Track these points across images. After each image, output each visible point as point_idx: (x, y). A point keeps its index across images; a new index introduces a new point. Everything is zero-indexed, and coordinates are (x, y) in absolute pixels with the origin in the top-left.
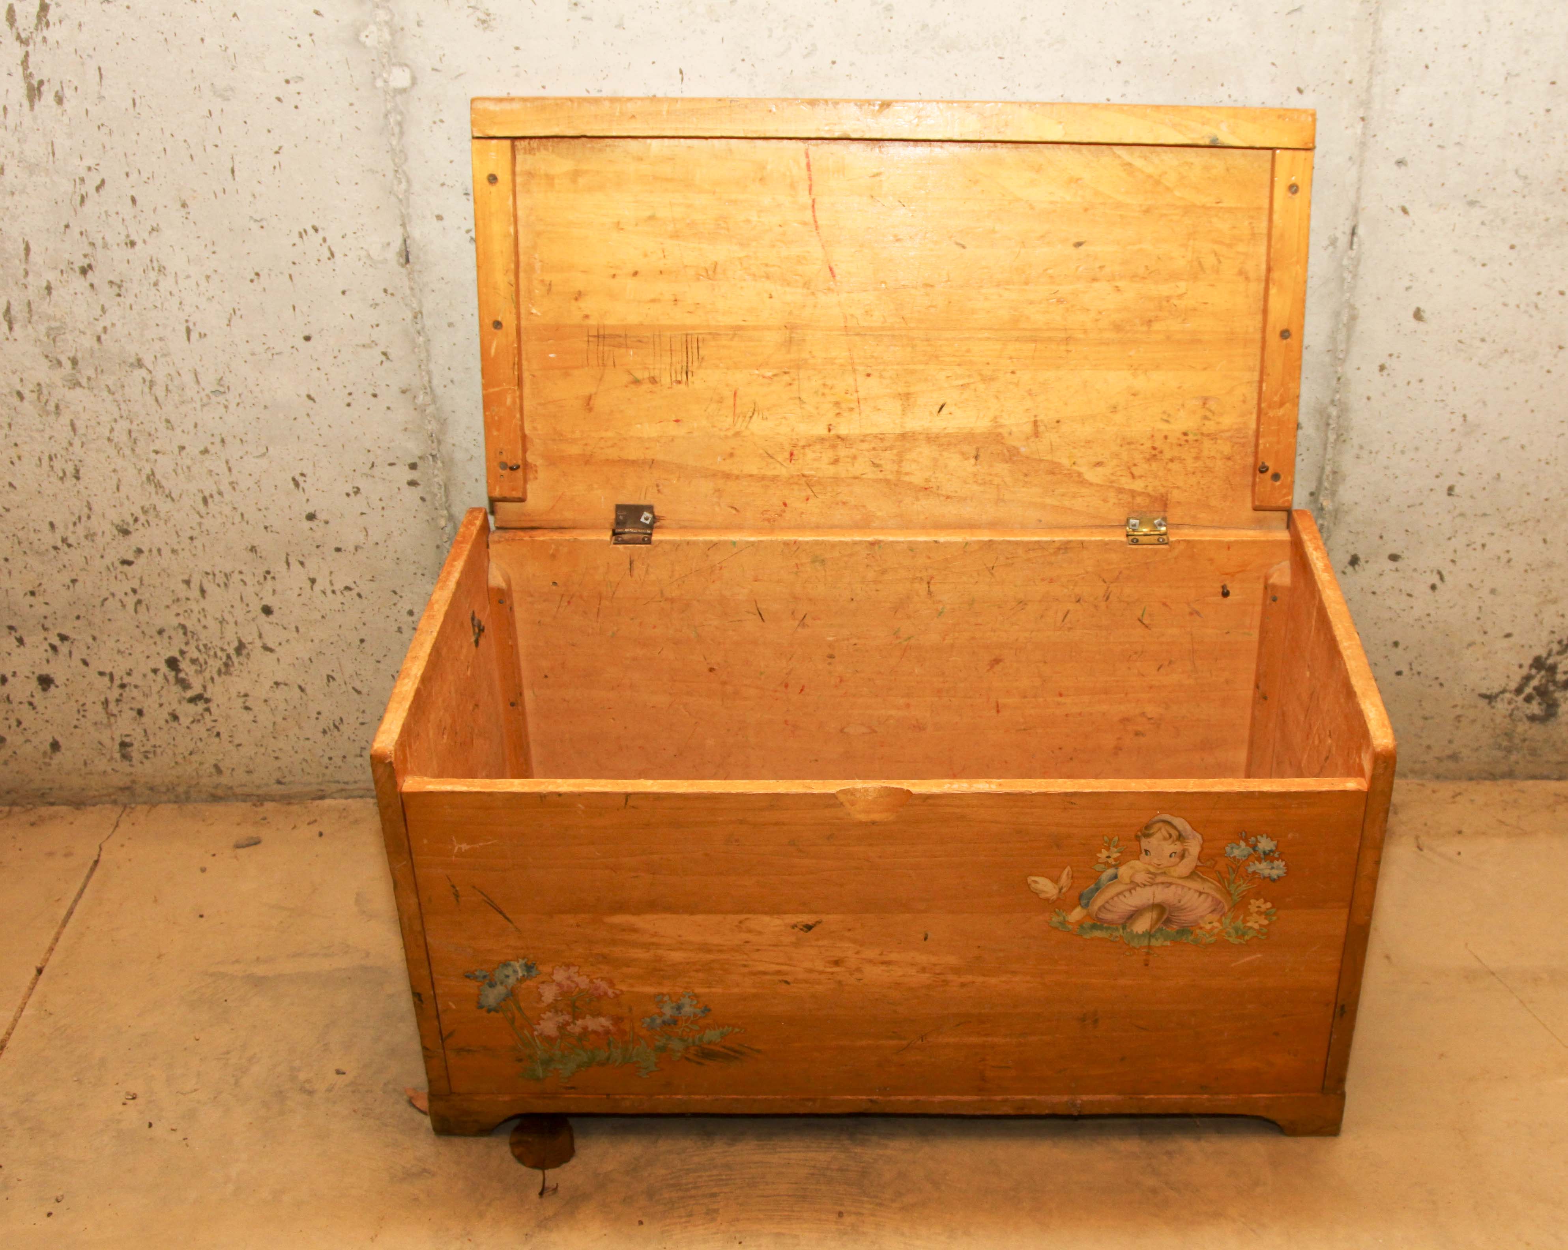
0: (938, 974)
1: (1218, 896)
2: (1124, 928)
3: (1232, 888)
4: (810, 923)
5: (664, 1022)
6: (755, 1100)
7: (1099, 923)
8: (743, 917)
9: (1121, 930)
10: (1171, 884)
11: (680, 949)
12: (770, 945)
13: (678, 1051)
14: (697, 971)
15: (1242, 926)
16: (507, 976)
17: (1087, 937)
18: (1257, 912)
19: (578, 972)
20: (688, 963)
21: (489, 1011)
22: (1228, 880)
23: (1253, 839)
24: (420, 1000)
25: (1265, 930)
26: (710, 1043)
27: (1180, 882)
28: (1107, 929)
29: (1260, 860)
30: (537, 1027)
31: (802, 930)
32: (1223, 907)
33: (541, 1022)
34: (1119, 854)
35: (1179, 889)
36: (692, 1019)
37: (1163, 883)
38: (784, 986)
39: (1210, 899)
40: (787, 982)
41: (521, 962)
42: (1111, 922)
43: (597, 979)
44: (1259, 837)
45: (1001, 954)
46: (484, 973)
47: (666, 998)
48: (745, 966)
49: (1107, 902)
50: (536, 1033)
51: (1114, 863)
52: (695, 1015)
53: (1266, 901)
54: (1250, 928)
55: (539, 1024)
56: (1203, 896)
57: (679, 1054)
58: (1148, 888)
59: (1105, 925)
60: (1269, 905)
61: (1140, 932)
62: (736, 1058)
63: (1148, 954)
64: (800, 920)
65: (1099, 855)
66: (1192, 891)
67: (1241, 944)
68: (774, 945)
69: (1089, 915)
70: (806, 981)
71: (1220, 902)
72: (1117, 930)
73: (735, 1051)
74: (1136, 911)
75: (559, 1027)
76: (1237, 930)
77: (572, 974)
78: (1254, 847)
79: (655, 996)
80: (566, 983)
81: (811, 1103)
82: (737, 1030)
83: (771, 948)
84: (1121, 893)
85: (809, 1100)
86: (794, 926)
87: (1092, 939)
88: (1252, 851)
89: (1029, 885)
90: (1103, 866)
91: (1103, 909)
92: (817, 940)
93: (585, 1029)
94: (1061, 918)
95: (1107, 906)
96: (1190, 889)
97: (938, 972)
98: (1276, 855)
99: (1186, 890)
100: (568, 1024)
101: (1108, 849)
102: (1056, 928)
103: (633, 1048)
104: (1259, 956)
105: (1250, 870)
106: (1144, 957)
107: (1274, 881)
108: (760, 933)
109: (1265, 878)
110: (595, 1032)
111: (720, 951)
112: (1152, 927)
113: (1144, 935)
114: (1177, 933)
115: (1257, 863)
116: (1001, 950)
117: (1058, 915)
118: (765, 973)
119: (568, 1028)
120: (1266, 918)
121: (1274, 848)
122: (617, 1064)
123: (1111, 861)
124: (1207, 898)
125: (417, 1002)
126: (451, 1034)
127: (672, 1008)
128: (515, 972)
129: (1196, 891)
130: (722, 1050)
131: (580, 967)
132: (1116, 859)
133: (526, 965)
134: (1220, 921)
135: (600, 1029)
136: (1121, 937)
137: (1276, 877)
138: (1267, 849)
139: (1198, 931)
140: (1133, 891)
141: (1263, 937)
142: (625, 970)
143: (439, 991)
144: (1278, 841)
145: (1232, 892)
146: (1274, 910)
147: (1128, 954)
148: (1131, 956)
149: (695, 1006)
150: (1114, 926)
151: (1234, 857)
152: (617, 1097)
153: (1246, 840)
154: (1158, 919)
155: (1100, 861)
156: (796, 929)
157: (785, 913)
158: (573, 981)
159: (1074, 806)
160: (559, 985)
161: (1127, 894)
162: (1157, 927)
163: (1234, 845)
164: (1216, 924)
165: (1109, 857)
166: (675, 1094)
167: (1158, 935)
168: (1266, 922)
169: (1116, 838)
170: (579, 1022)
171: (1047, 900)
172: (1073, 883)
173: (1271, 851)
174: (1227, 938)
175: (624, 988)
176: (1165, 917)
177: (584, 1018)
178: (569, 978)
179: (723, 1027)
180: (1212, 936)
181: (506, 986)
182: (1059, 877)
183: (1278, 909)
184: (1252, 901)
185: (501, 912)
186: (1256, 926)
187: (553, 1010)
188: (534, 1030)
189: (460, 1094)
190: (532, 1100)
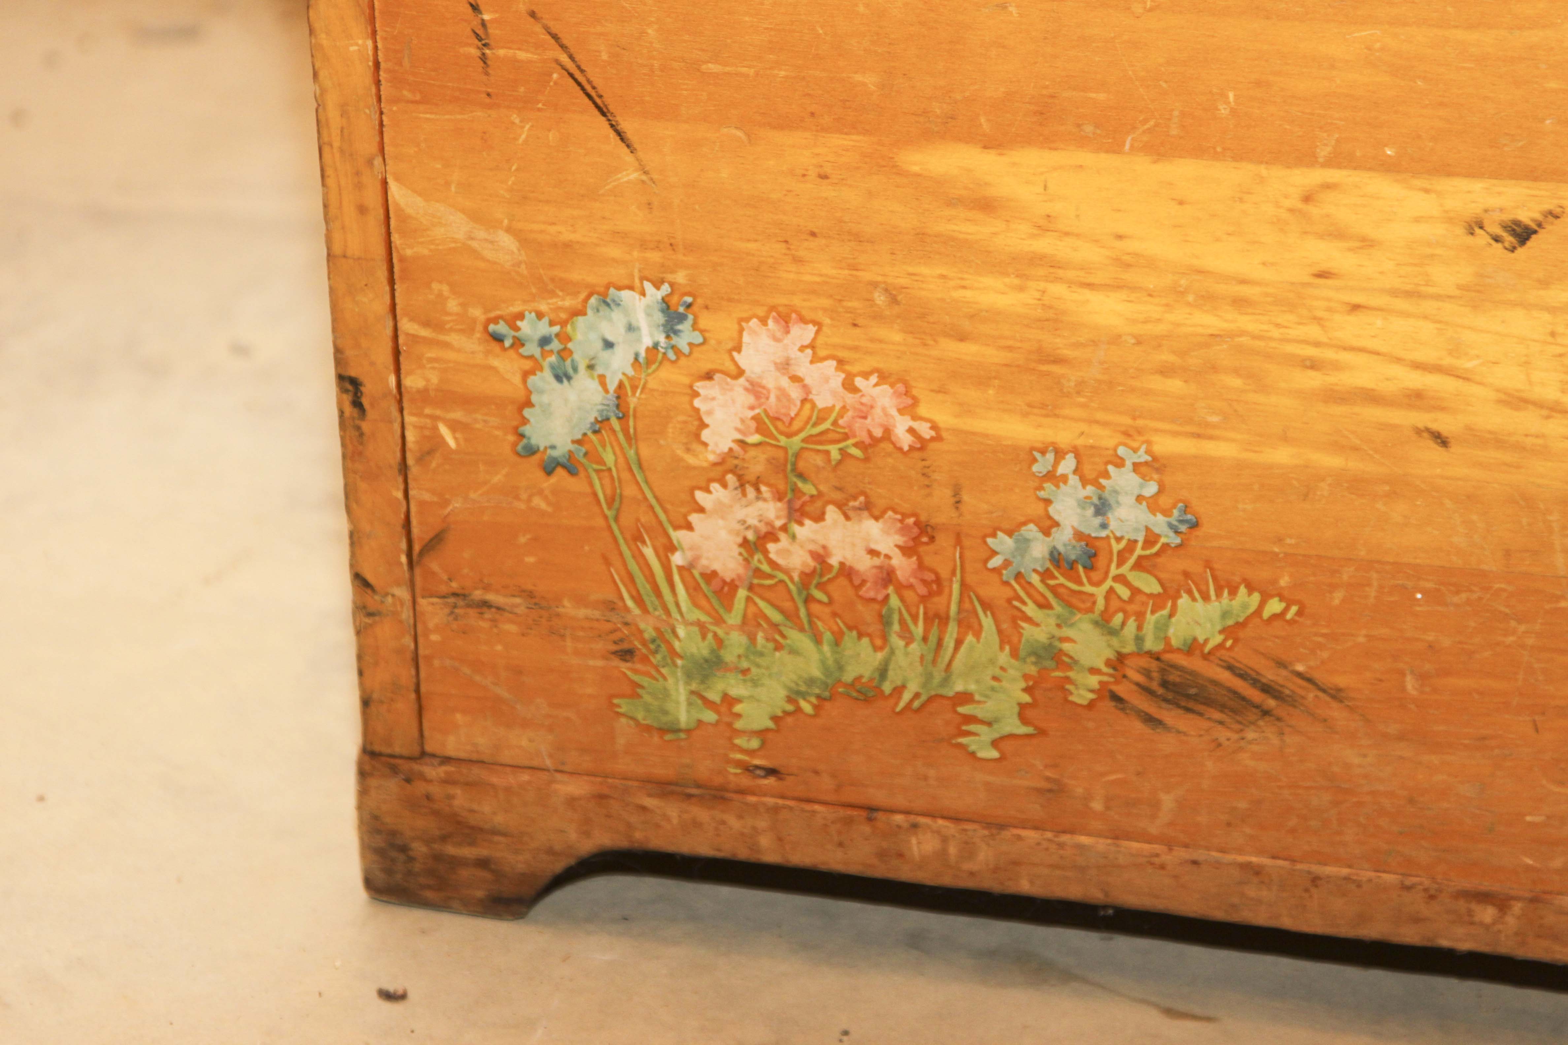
4: (1526, 216)
5: (1056, 558)
6: (1315, 880)
8: (1316, 176)
11: (1117, 286)
12: (1394, 293)
13: (1093, 671)
14: (1165, 371)
16: (609, 345)
19: (812, 346)
20: (1139, 341)
21: (550, 467)
24: (357, 404)
26: (1193, 647)
30: (677, 536)
31: (1497, 239)
33: (694, 518)
36: (1139, 551)
38: (1435, 453)
40: (1442, 440)
41: (654, 295)
43: (866, 375)
46: (543, 328)
47: (1067, 465)
48: (1313, 365)
50: (677, 559)
52: (1151, 539)
55: (689, 527)
57: (1093, 681)
62: (1266, 713)
64: (1494, 202)
68: (1409, 294)
70: (1498, 441)
73: (1267, 689)
75: (745, 543)
77: (794, 353)
79: (1031, 454)
80: (773, 381)
81: (1487, 914)
82: (1274, 606)
83: (1401, 304)
85: (1484, 897)
86: (1475, 225)
92: (1544, 284)
93: (820, 557)
100: (771, 536)
103: (959, 643)
108: (1367, 243)
110: (846, 571)
111: (1240, 303)
118: (1371, 397)
119: (771, 547)
122: (907, 696)
125: (348, 410)
126: (436, 541)
127: (1083, 503)
128: (631, 328)
130: (1225, 676)
131: (819, 324)
133: (666, 305)
135: (864, 564)
142: (952, 348)
143: (412, 382)
149: (1153, 505)
152: (899, 818)
156: (1481, 239)
157: (1446, 170)
158: (795, 379)
160: (756, 389)
166: (1072, 831)
170: (806, 531)
175: (945, 418)
177: (819, 518)
178: (784, 366)
179: (1233, 592)
181: (602, 380)
185: (603, 111)
187: (730, 478)
188: (671, 547)
189: (447, 760)
190: (650, 802)
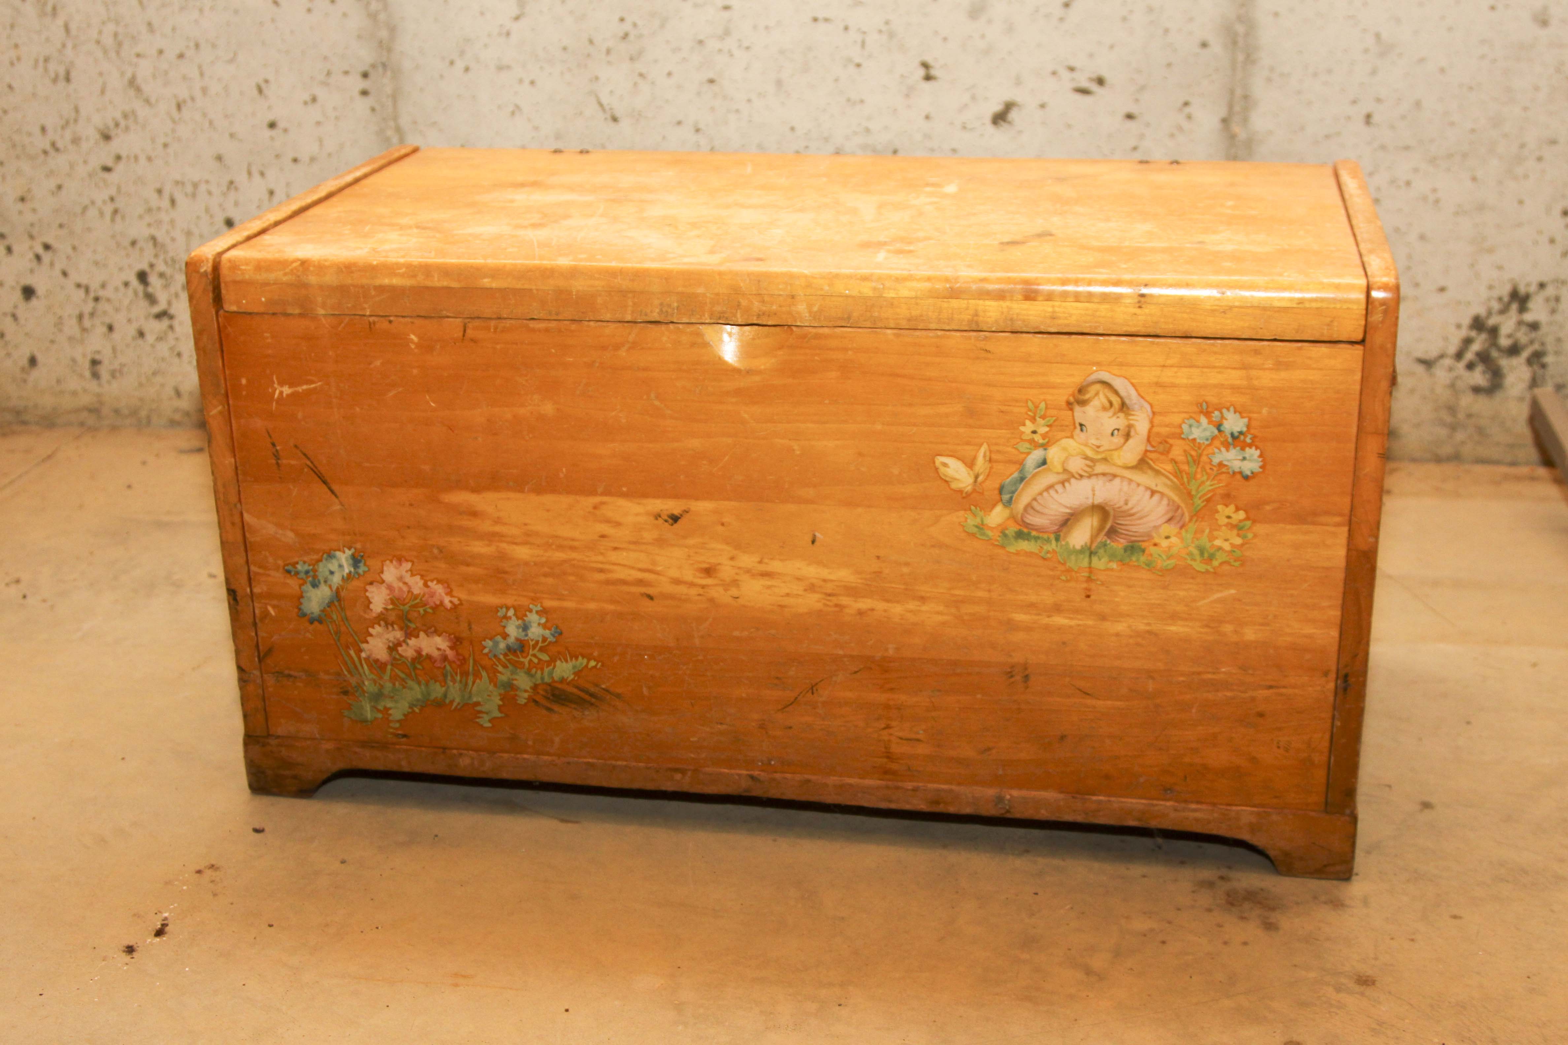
0: (830, 595)
1: (1176, 498)
2: (1057, 539)
3: (1193, 486)
4: (676, 512)
5: (509, 648)
6: (614, 767)
7: (1025, 530)
8: (597, 499)
9: (1054, 542)
10: (1115, 476)
11: (525, 543)
12: (630, 543)
13: (526, 691)
14: (546, 575)
15: (1208, 545)
16: (332, 573)
17: (1012, 549)
18: (1226, 525)
19: (411, 570)
20: (536, 564)
21: (311, 622)
22: (1188, 474)
23: (1217, 413)
24: (235, 599)
25: (1238, 553)
26: (563, 680)
27: (1127, 474)
28: (1036, 538)
29: (1227, 446)
30: (364, 646)
31: (666, 521)
32: (1183, 515)
33: (369, 639)
34: (1047, 429)
35: (1125, 483)
36: (540, 644)
37: (1104, 474)
38: (648, 602)
39: (1165, 502)
40: (651, 598)
41: (349, 553)
42: (1040, 530)
43: (432, 581)
44: (1224, 411)
45: (905, 570)
46: (306, 567)
47: (511, 613)
48: (601, 571)
49: (1035, 499)
50: (363, 655)
51: (1041, 441)
52: (544, 639)
53: (1238, 509)
54: (1220, 549)
55: (367, 642)
56: (1156, 497)
57: (526, 695)
58: (1085, 482)
59: (1034, 533)
60: (1242, 515)
61: (1078, 547)
62: (592, 704)
63: (1089, 579)
64: (664, 507)
65: (1022, 428)
66: (1141, 489)
67: (1207, 572)
68: (635, 543)
69: (1013, 517)
70: (671, 597)
71: (1178, 507)
72: (1048, 541)
73: (592, 695)
74: (1072, 515)
75: (389, 648)
76: (1202, 551)
77: (404, 573)
78: (1219, 427)
79: (496, 609)
80: (397, 584)
81: (678, 776)
82: (592, 663)
83: (632, 547)
84: (1051, 487)
85: (676, 770)
86: (658, 516)
87: (1018, 553)
88: (1216, 432)
89: (937, 469)
90: (1027, 445)
91: (1031, 511)
92: (685, 537)
93: (419, 652)
94: (978, 520)
95: (1035, 504)
96: (1138, 485)
97: (829, 591)
98: (1248, 440)
99: (1133, 486)
100: (399, 644)
101: (1033, 420)
102: (973, 535)
103: (474, 683)
104: (1233, 591)
105: (1216, 461)
106: (1084, 585)
107: (1246, 478)
108: (618, 524)
109: (1234, 473)
110: (429, 657)
111: (573, 548)
112: (1093, 538)
113: (1081, 551)
114: (1125, 550)
115: (1223, 449)
116: (907, 564)
117: (975, 515)
118: (624, 582)
119: (400, 649)
120: (1238, 535)
121: (1245, 429)
122: (455, 704)
123: (1037, 438)
124: (1161, 499)
125: (232, 602)
126: (270, 651)
127: (518, 627)
128: (341, 566)
129: (1147, 488)
130: (575, 691)
131: (413, 562)
132: (1044, 436)
133: (353, 557)
134: (1178, 535)
135: (436, 654)
136: (1054, 551)
137: (1249, 473)
138: (1236, 429)
139: (1153, 549)
140: (1067, 484)
141: (1237, 564)
142: (464, 569)
143: (257, 590)
144: (1250, 419)
145: (1193, 493)
146: (1248, 523)
147: (1063, 578)
148: (1068, 581)
149: (545, 626)
150: (1045, 536)
151: (1194, 440)
152: (455, 751)
153: (1208, 414)
154: (1100, 529)
155: (1024, 437)
156: (660, 521)
157: (645, 495)
158: (405, 583)
159: (989, 355)
160: (390, 588)
161: (1059, 487)
162: (1099, 540)
163: (1192, 421)
164: (1174, 540)
165: (1034, 432)
166: (520, 753)
167: (1101, 551)
168: (1238, 541)
169: (1043, 405)
170: (412, 642)
171: (960, 491)
172: (991, 468)
173: (1241, 433)
174: (1189, 562)
175: (464, 596)
176: (1108, 526)
177: (417, 636)
178: (400, 579)
179: (577, 658)
180: (1169, 558)
181: (330, 587)
183: (1254, 521)
184: (1220, 507)
185: (325, 482)
186: (1227, 546)
187: (382, 623)
188: (361, 650)
189: (278, 737)
190: (358, 750)
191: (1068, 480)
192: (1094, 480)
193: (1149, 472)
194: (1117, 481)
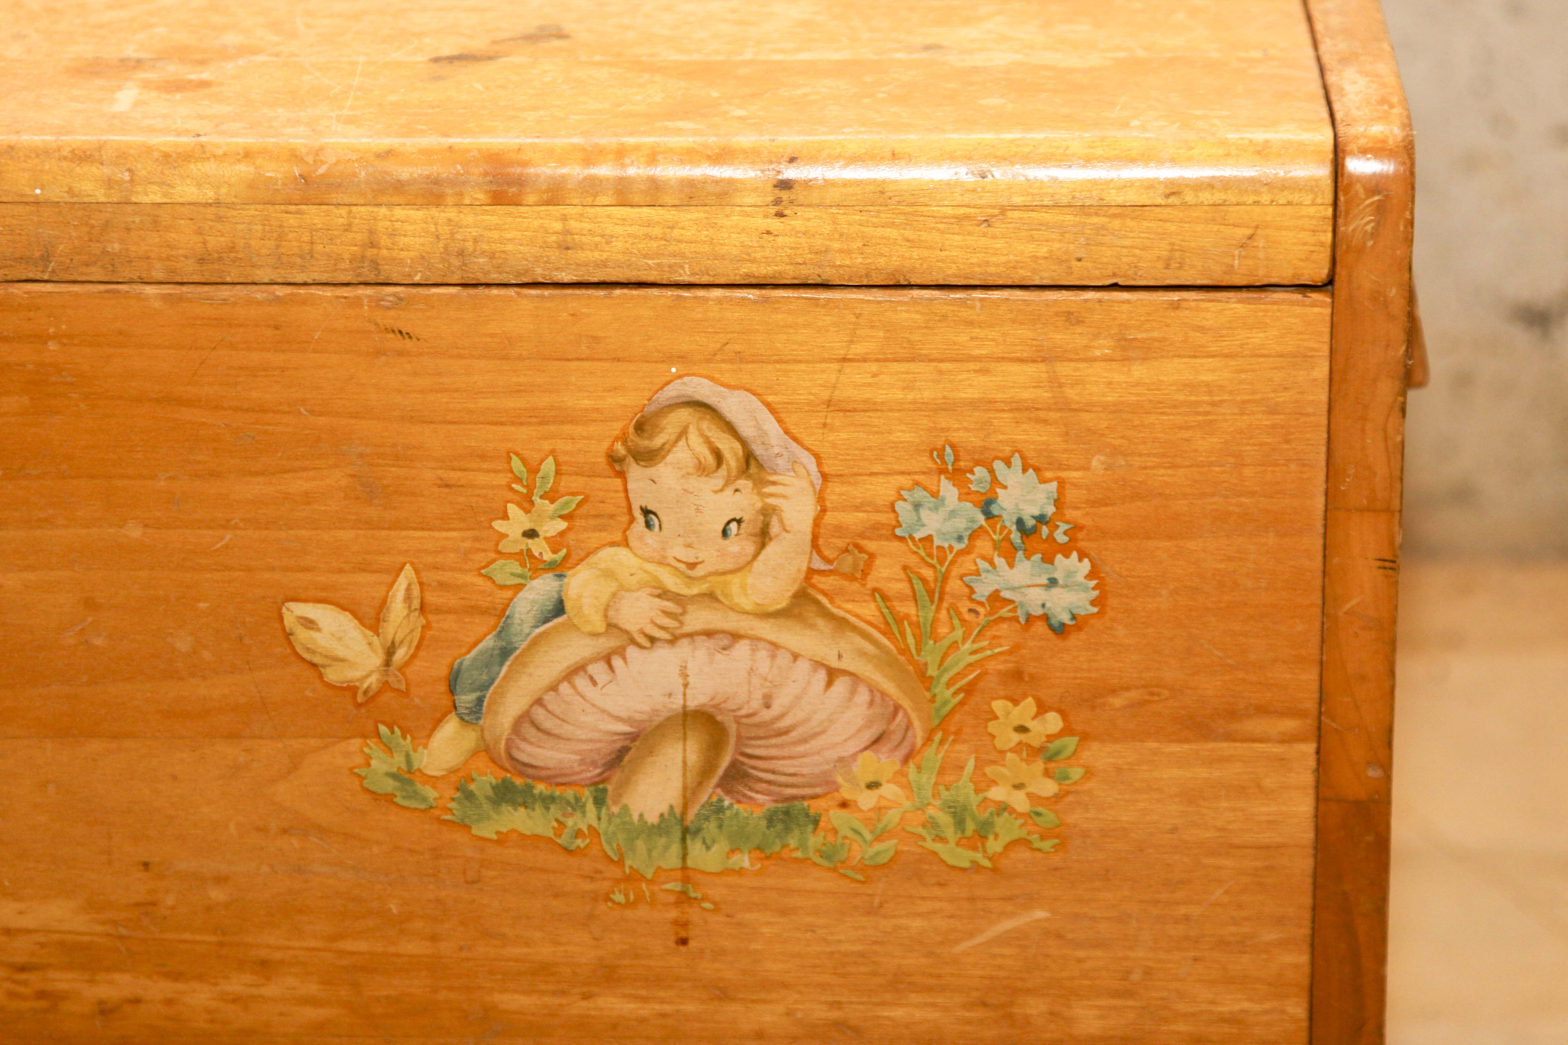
0: (23, 969)
1: (890, 687)
2: (599, 801)
3: (930, 656)
7: (519, 781)
9: (591, 807)
10: (736, 636)
15: (974, 800)
17: (486, 830)
18: (1018, 749)
22: (916, 625)
23: (980, 472)
25: (1049, 817)
27: (766, 629)
28: (548, 801)
29: (1009, 553)
32: (909, 726)
34: (563, 525)
35: (763, 653)
37: (709, 634)
39: (863, 696)
42: (553, 778)
44: (998, 465)
45: (217, 894)
49: (539, 702)
51: (548, 556)
53: (1042, 708)
54: (1003, 808)
56: (841, 686)
58: (663, 653)
59: (540, 788)
60: (1053, 722)
61: (652, 819)
63: (683, 899)
65: (499, 525)
66: (803, 666)
67: (976, 867)
69: (485, 749)
71: (897, 708)
72: (577, 805)
74: (633, 737)
76: (959, 817)
78: (987, 506)
84: (580, 668)
87: (502, 840)
88: (981, 519)
89: (288, 635)
90: (514, 567)
91: (529, 731)
94: (399, 760)
95: (539, 714)
96: (796, 657)
97: (20, 959)
98: (1061, 537)
99: (783, 659)
101: (526, 504)
102: (389, 798)
104: (1040, 914)
105: (983, 591)
106: (673, 914)
107: (1060, 630)
109: (1030, 618)
112: (688, 795)
113: (661, 828)
114: (771, 820)
115: (1000, 561)
116: (221, 880)
117: (389, 750)
120: (1047, 773)
121: (1050, 510)
123: (538, 547)
124: (853, 692)
129: (818, 664)
132: (555, 543)
134: (899, 779)
136: (593, 832)
137: (1066, 618)
138: (1029, 511)
139: (837, 817)
140: (617, 662)
141: (1047, 845)
144: (1062, 484)
145: (932, 672)
146: (1071, 742)
147: (619, 897)
148: (628, 905)
150: (570, 793)
151: (929, 539)
153: (958, 475)
154: (706, 770)
155: (505, 546)
159: (408, 344)
161: (598, 670)
162: (704, 798)
163: (920, 494)
164: (889, 790)
165: (531, 534)
167: (711, 827)
168: (1049, 788)
169: (549, 466)
171: (351, 689)
172: (426, 627)
173: (1041, 519)
174: (930, 845)
176: (725, 762)
180: (878, 839)
182: (383, 604)
183: (1085, 737)
184: (998, 706)
186: (1020, 802)
191: (620, 651)
192: (684, 647)
193: (821, 622)
194: (742, 648)
